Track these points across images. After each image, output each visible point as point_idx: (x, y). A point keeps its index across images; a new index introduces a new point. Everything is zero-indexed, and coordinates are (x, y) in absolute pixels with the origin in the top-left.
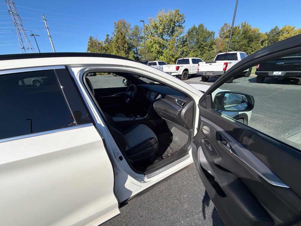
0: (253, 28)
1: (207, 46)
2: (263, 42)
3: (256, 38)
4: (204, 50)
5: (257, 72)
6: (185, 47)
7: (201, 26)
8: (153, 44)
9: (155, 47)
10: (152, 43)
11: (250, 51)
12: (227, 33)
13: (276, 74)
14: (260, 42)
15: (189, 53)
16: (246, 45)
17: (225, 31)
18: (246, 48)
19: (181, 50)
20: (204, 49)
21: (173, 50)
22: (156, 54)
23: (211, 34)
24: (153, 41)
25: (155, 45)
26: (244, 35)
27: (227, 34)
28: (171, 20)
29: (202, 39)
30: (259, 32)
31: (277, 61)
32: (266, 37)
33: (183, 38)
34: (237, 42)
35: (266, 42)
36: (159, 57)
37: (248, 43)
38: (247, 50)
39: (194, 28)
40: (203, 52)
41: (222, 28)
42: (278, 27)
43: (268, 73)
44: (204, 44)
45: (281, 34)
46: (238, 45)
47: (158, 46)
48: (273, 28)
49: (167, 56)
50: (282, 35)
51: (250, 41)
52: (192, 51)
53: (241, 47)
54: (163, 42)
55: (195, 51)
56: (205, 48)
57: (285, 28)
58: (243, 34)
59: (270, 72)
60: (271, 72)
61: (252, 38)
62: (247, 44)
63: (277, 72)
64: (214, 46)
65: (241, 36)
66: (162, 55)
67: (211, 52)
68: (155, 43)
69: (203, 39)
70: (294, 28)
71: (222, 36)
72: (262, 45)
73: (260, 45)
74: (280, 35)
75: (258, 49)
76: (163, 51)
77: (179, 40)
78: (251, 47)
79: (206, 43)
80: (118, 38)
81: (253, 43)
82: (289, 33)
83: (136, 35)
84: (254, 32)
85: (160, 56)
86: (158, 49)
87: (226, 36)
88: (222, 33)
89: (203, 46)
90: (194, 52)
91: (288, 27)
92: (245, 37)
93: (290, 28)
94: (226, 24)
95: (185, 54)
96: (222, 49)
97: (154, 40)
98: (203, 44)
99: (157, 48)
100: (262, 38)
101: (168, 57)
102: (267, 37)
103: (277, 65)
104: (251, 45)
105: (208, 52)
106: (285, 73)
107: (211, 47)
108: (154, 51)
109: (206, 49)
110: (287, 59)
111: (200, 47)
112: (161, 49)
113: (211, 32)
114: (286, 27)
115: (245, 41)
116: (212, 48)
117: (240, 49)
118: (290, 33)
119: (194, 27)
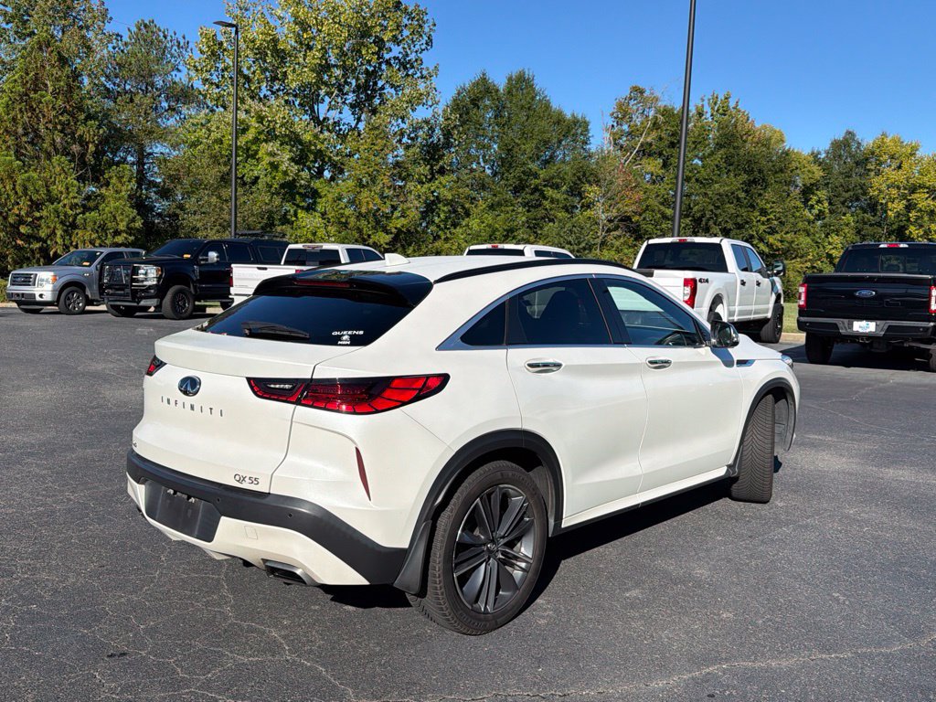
0: (758, 125)
1: (557, 187)
2: (807, 191)
3: (776, 172)
4: (546, 203)
5: (802, 319)
6: (443, 179)
7: (521, 84)
8: (256, 140)
9: (267, 159)
10: (251, 135)
11: (763, 228)
12: (648, 134)
13: (861, 330)
14: (796, 192)
15: (468, 214)
16: (738, 199)
17: (638, 120)
18: (743, 211)
19: (423, 189)
20: (545, 198)
21: (378, 188)
22: (277, 201)
23: (574, 129)
24: (253, 122)
25: (270, 147)
26: (722, 151)
27: (649, 140)
28: (365, 33)
29: (529, 147)
30: (787, 146)
31: (854, 284)
32: (818, 173)
33: (432, 129)
34: (697, 180)
35: (823, 194)
36: (296, 215)
37: (746, 192)
38: (747, 223)
39: (483, 89)
40: (541, 212)
41: (620, 106)
42: (859, 137)
43: (835, 326)
44: (543, 173)
45: (873, 168)
46: (706, 194)
47: (287, 156)
48: (840, 136)
49: (342, 215)
50: (878, 173)
51: (754, 182)
52: (482, 205)
53: (718, 208)
54: (316, 136)
55: (499, 204)
56: (550, 192)
57: (883, 142)
58: (719, 146)
59: (843, 323)
60: (846, 321)
61: (760, 171)
62: (742, 195)
63: (864, 323)
64: (592, 192)
65: (712, 154)
66: (310, 209)
67: (580, 216)
68: (271, 136)
69: (537, 148)
70: (914, 149)
71: (623, 141)
72: (806, 202)
73: (798, 204)
74: (869, 170)
75: (792, 220)
76: (317, 184)
77: (409, 138)
78: (764, 212)
79: (552, 170)
80: (37, 84)
81: (769, 195)
82: (900, 167)
83: (146, 77)
84: (766, 143)
85: (301, 214)
86: (285, 173)
87: (642, 145)
88: (625, 127)
89: (537, 181)
90: (492, 207)
91: (893, 140)
92: (728, 160)
93: (902, 147)
94: (642, 92)
95: (442, 216)
96: (633, 208)
97: (261, 119)
98: (536, 176)
99: (283, 167)
100: (803, 173)
101: (352, 220)
102: (821, 174)
103: (859, 298)
104: (762, 203)
105: (562, 215)
106: (886, 328)
107: (576, 191)
108: (261, 184)
109: (552, 202)
110: (881, 280)
111: (523, 189)
112: (305, 174)
113: (569, 116)
114: (887, 140)
115: (732, 183)
116: (580, 195)
117: (716, 215)
118: (905, 166)
119: (484, 80)
